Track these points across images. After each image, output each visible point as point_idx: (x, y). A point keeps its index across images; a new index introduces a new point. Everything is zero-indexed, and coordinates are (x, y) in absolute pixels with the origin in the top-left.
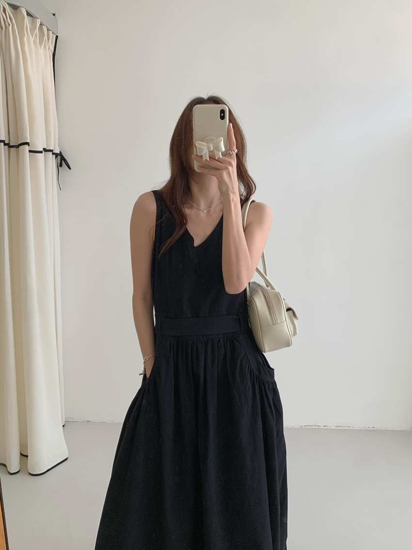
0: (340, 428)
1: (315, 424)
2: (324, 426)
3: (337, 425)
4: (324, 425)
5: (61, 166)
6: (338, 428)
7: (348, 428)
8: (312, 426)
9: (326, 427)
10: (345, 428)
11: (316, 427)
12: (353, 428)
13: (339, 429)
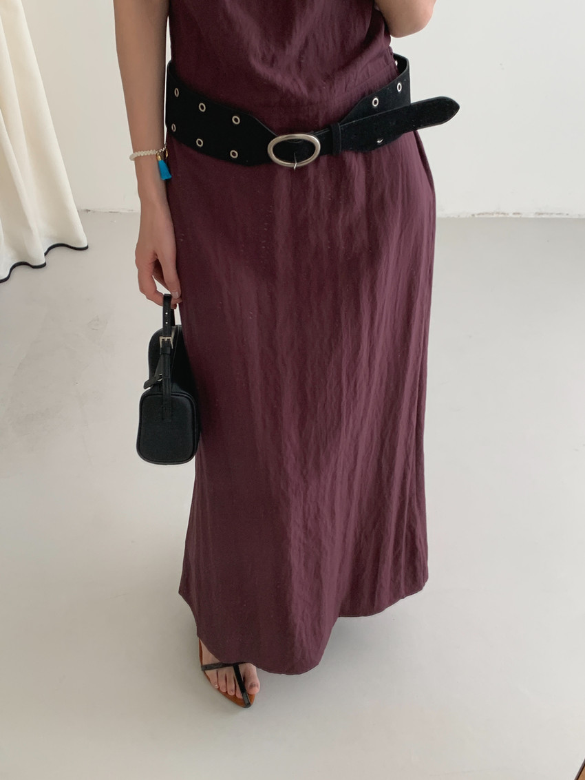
0: (543, 216)
1: (498, 211)
2: (514, 214)
3: (539, 211)
4: (514, 212)
6: (540, 216)
8: (493, 214)
9: (518, 216)
11: (502, 216)
12: (567, 217)
13: (544, 219)
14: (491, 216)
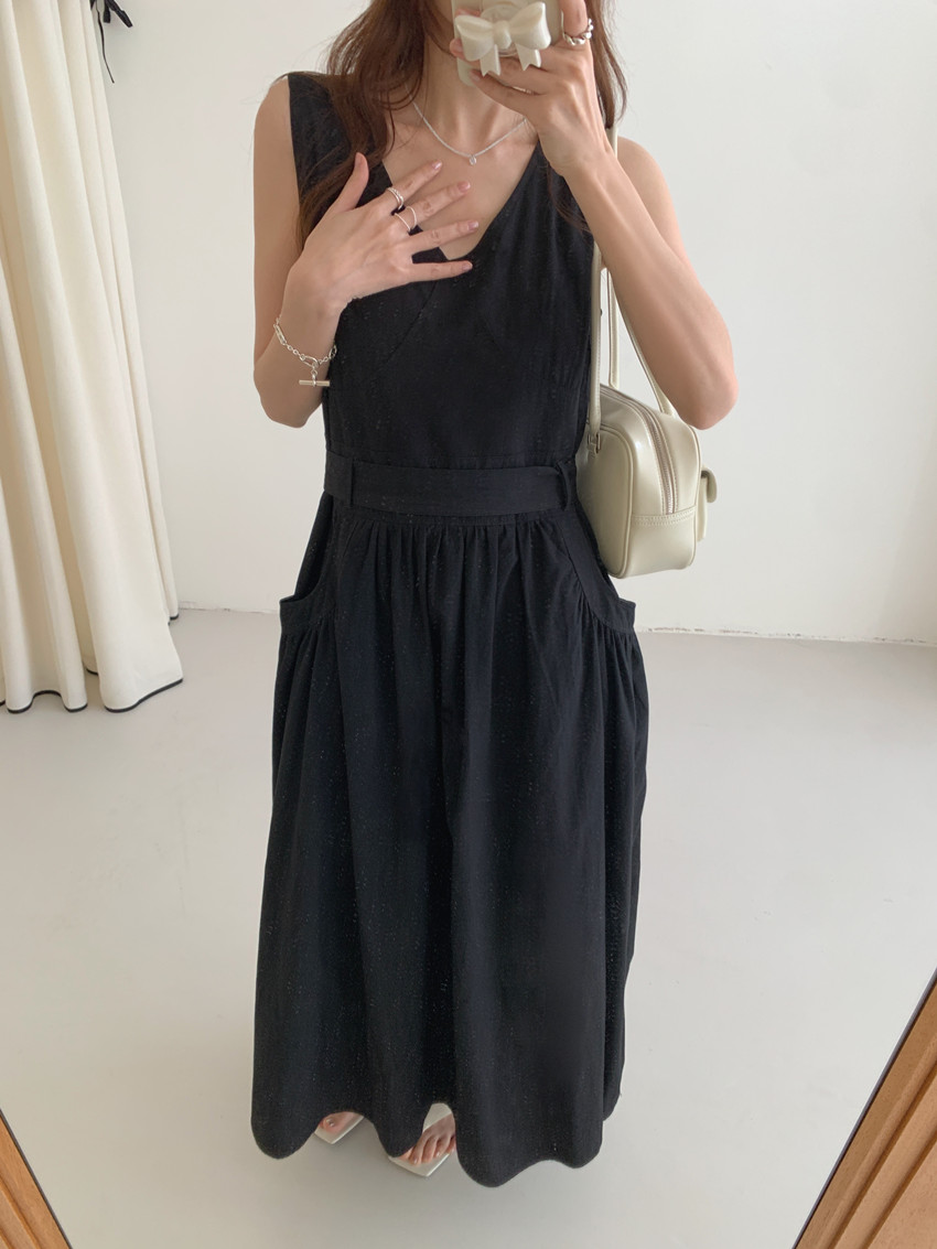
0: (730, 634)
1: (678, 626)
2: (696, 630)
3: (723, 628)
4: (697, 628)
5: (107, 19)
6: (725, 634)
7: (746, 635)
8: (672, 629)
9: (701, 633)
10: (740, 635)
11: (681, 632)
12: (756, 636)
13: (730, 637)
14: (670, 632)
